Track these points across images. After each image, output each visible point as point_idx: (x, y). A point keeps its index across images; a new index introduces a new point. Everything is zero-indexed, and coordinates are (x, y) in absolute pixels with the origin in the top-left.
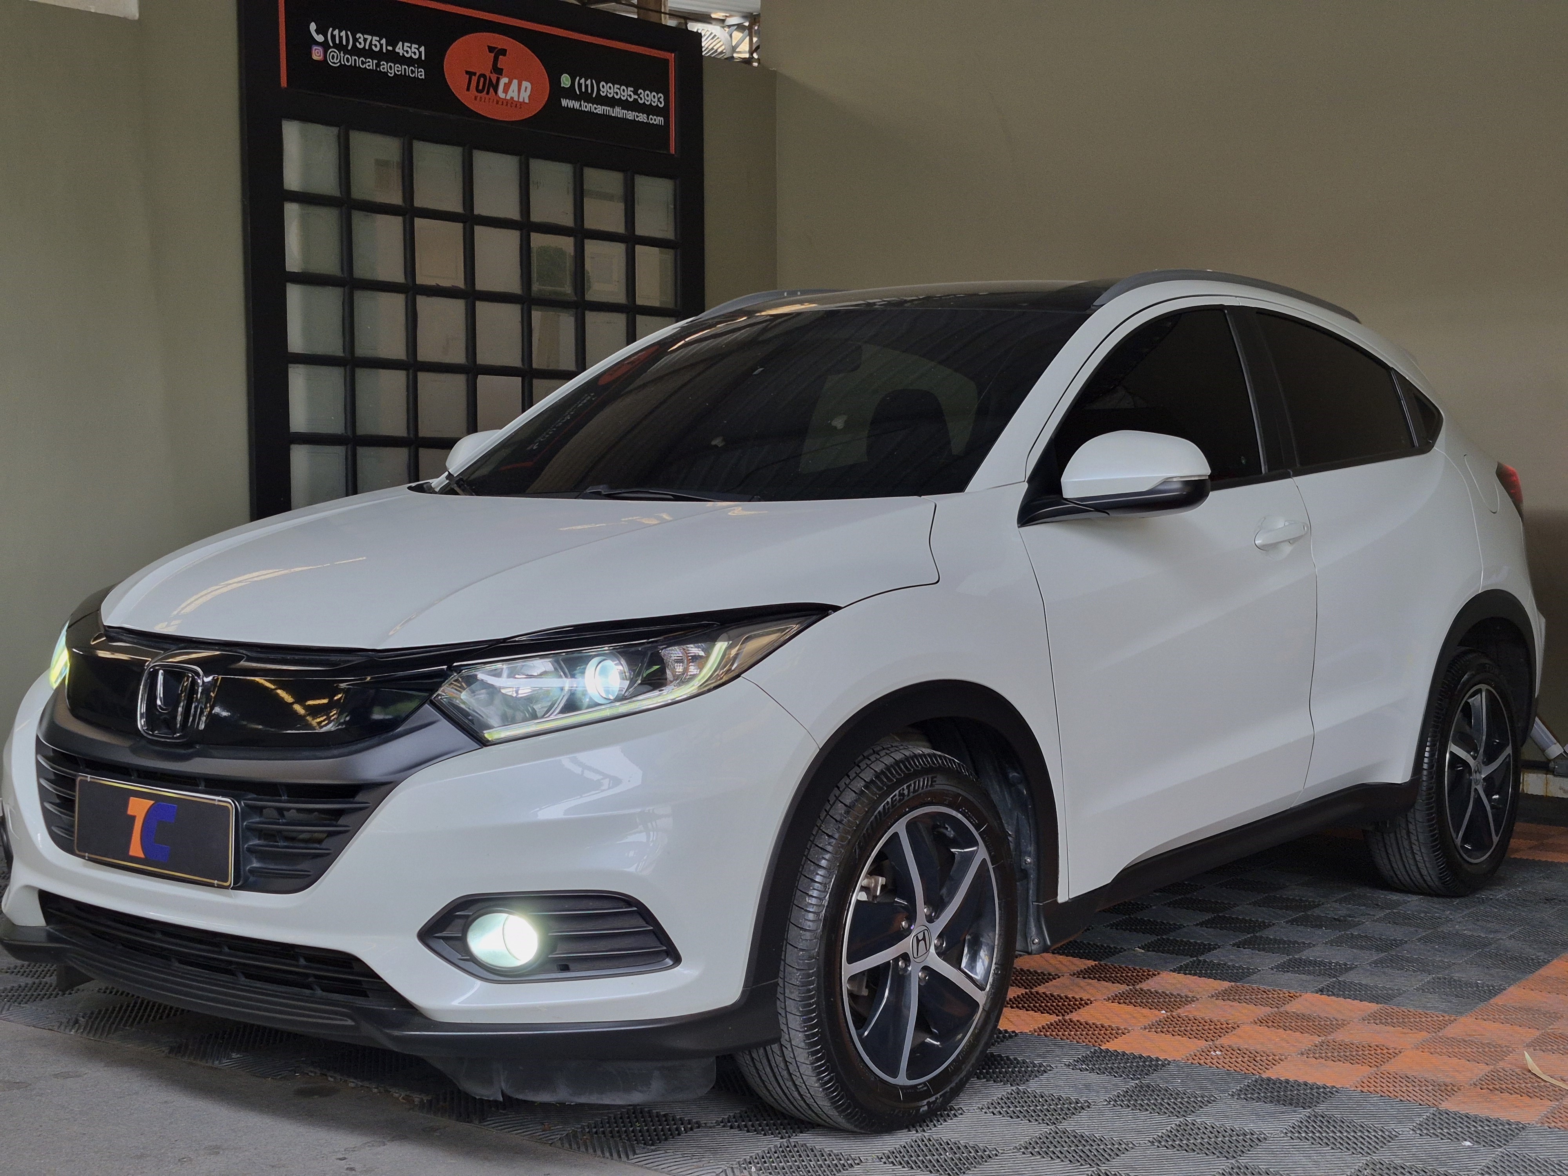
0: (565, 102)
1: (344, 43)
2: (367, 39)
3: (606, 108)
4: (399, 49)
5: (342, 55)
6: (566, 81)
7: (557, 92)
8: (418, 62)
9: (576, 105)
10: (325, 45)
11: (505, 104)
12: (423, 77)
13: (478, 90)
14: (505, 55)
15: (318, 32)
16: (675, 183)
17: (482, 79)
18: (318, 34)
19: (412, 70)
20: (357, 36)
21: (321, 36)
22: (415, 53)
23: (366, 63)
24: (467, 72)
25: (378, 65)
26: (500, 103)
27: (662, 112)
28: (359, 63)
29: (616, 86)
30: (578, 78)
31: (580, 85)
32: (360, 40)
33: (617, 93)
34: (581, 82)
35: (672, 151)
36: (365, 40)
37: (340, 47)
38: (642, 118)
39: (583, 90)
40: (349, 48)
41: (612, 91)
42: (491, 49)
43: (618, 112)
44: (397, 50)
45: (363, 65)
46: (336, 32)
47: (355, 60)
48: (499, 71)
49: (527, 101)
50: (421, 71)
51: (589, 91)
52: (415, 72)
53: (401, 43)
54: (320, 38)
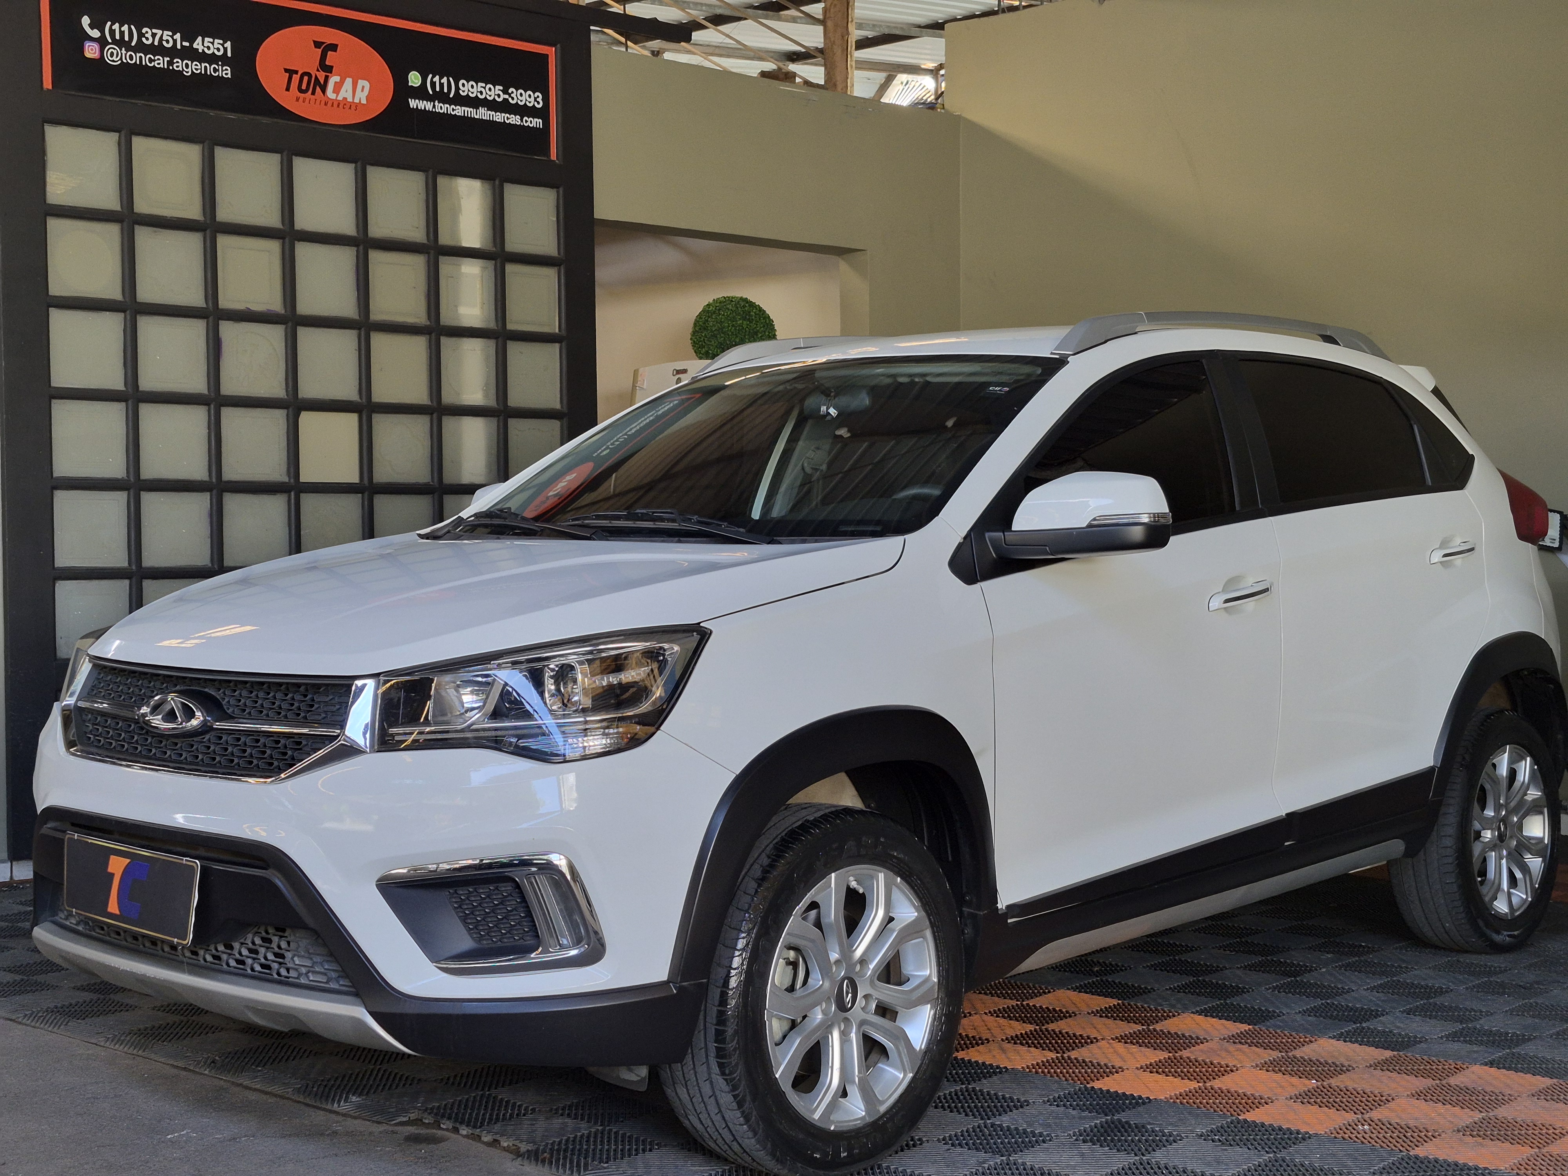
0: (413, 103)
1: (127, 39)
2: (156, 34)
3: (466, 109)
4: (198, 44)
5: (124, 51)
6: (414, 79)
7: (403, 91)
8: (223, 59)
9: (429, 106)
10: (102, 42)
11: (335, 105)
12: (229, 76)
13: (300, 90)
14: (336, 51)
15: (92, 26)
16: (558, 192)
17: (306, 78)
18: (92, 29)
19: (214, 68)
20: (144, 30)
21: (96, 30)
22: (218, 50)
23: (154, 61)
24: (286, 70)
25: (170, 63)
26: (330, 104)
27: (542, 113)
28: (146, 61)
29: (480, 84)
30: (430, 76)
31: (433, 84)
32: (146, 35)
33: (481, 93)
34: (434, 80)
35: (553, 157)
36: (154, 35)
37: (121, 43)
38: (514, 120)
39: (438, 89)
40: (133, 44)
41: (475, 90)
42: (317, 44)
43: (483, 114)
44: (195, 46)
45: (150, 63)
46: (116, 27)
47: (141, 57)
48: (328, 69)
49: (364, 102)
50: (226, 70)
51: (446, 91)
52: (218, 70)
53: (200, 38)
54: (96, 34)
